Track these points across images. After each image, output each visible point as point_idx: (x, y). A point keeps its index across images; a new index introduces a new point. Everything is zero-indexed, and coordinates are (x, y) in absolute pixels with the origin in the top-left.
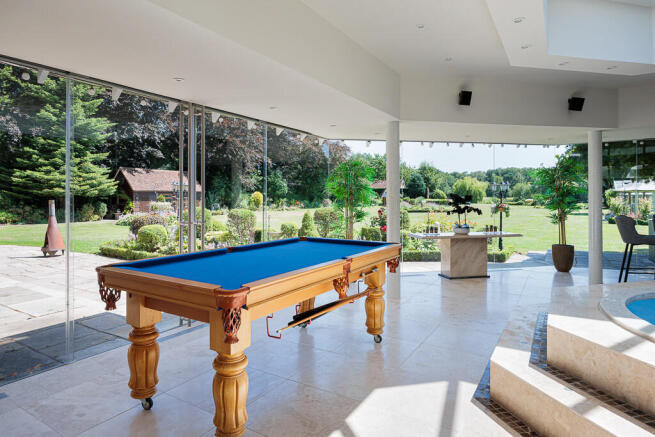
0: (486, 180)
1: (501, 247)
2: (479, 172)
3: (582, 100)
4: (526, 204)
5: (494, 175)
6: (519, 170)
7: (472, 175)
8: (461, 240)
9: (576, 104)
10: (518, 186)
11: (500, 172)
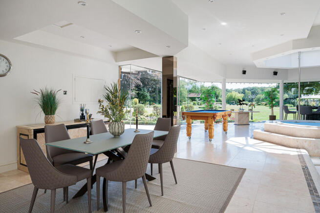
0: (242, 93)
1: (252, 119)
2: (239, 89)
3: (277, 72)
4: (262, 105)
5: (246, 91)
6: (259, 88)
7: (236, 91)
8: (241, 113)
9: (275, 73)
10: (259, 96)
11: (249, 89)
